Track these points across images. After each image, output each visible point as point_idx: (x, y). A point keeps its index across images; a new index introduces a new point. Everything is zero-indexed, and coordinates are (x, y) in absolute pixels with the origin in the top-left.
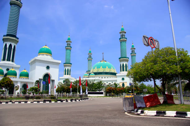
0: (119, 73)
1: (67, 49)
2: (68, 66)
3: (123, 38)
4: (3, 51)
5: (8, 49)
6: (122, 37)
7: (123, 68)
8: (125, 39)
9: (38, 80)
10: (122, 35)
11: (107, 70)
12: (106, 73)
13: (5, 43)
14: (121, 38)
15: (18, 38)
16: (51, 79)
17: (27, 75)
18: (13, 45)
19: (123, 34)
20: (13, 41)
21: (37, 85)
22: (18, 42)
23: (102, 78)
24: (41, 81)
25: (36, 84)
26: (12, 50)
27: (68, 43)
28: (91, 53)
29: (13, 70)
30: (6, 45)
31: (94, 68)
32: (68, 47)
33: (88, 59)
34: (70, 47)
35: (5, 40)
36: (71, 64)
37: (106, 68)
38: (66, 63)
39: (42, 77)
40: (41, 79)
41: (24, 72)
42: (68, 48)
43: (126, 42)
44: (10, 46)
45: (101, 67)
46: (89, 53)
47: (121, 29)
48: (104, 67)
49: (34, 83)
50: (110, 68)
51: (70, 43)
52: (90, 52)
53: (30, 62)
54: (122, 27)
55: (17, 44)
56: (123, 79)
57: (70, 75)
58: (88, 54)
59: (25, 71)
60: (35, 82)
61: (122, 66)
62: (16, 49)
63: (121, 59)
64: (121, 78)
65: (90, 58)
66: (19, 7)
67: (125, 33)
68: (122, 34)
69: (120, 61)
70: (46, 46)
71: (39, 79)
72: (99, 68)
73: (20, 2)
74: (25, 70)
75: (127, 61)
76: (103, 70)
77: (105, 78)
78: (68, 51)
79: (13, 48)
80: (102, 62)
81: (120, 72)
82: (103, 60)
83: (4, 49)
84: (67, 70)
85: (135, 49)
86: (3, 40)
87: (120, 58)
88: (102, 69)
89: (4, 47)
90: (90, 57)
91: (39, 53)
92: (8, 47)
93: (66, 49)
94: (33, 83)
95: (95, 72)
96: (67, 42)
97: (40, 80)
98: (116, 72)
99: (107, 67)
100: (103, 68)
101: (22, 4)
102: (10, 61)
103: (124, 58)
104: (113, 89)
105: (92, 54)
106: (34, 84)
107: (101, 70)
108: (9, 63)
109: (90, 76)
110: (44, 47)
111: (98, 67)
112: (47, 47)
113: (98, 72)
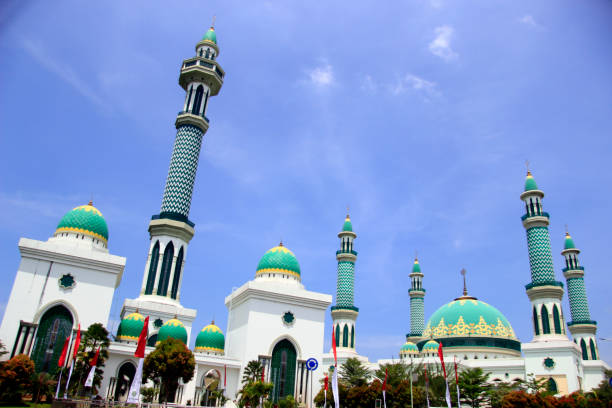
0: (529, 341)
1: (341, 260)
2: (348, 316)
3: (533, 215)
4: (149, 262)
5: (161, 258)
6: (532, 210)
7: (543, 323)
8: (545, 218)
9: (256, 359)
10: (532, 204)
11: (483, 331)
12: (481, 342)
13: (155, 239)
14: (528, 215)
15: (192, 225)
16: (298, 358)
17: (219, 343)
18: (178, 244)
19: (534, 201)
20: (177, 233)
21: (251, 376)
22: (192, 235)
23: (466, 358)
24: (264, 364)
25: (249, 373)
26: (175, 260)
27: (346, 241)
28: (419, 271)
29: (176, 323)
30: (157, 246)
31: (435, 324)
32: (347, 252)
33: (412, 292)
34: (352, 252)
35: (155, 231)
36: (356, 310)
37: (477, 322)
38: (337, 308)
39: (267, 352)
40: (265, 358)
41: (211, 330)
42: (346, 254)
43: (549, 227)
44: (170, 247)
45: (461, 320)
46: (414, 271)
47: (524, 183)
48: (471, 319)
49: (243, 370)
50: (491, 322)
51: (351, 239)
52: (416, 269)
53: (228, 299)
54: (529, 177)
55: (187, 242)
56: (549, 363)
57: (352, 346)
58: (411, 276)
59: (214, 328)
60: (246, 366)
61: (539, 313)
62: (184, 259)
63: (535, 288)
64: (541, 360)
65: (416, 292)
66: (201, 130)
67: (542, 196)
68: (529, 203)
69: (533, 296)
70: (281, 245)
71: (260, 357)
72: (455, 323)
73: (203, 116)
74: (213, 324)
75: (558, 295)
76: (468, 331)
77: (476, 358)
78: (346, 266)
79: (176, 253)
80: (462, 302)
81: (536, 338)
82: (465, 294)
83: (150, 258)
84: (342, 330)
85: (578, 252)
86: (150, 230)
87: (528, 287)
88: (465, 326)
89: (151, 252)
90: (416, 285)
91: (260, 268)
92: (162, 250)
93: (339, 259)
94: (238, 370)
95: (440, 337)
96: (340, 236)
97: (262, 361)
98: (514, 337)
99: (482, 319)
100: (467, 322)
101: (208, 121)
102: (165, 294)
103: (545, 284)
104: (529, 400)
105: (422, 276)
106: (242, 374)
107: (461, 331)
108: (164, 302)
109: (424, 351)
110: (274, 250)
111: (451, 321)
112: (285, 250)
113: (450, 336)
